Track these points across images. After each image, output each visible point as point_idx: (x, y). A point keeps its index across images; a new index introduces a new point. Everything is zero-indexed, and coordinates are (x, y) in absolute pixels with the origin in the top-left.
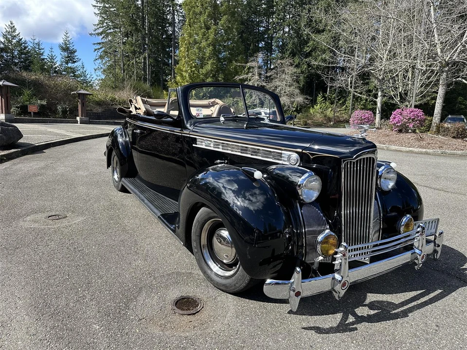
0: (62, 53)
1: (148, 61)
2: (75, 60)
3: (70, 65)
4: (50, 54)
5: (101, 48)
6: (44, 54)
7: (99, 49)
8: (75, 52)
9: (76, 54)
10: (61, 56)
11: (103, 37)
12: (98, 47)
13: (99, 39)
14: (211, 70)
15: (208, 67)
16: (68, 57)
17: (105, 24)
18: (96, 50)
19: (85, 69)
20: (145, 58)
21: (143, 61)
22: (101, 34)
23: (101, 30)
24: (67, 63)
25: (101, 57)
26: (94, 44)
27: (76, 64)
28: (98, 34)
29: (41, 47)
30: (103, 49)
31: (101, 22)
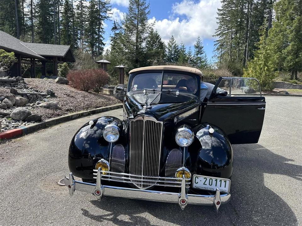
0: (195, 49)
1: (248, 48)
2: (202, 53)
3: (199, 56)
4: (189, 51)
5: (218, 43)
6: (186, 51)
7: (217, 44)
8: (202, 48)
9: (202, 49)
10: (194, 51)
11: (220, 37)
12: (217, 43)
13: (218, 38)
14: (292, 50)
15: (289, 48)
16: (198, 51)
17: (222, 28)
18: (215, 45)
19: (206, 58)
20: (246, 47)
21: (244, 48)
22: (219, 34)
23: (219, 32)
24: (197, 55)
25: (218, 49)
26: (215, 41)
27: (202, 55)
28: (217, 35)
29: (184, 48)
30: (220, 44)
31: (220, 27)
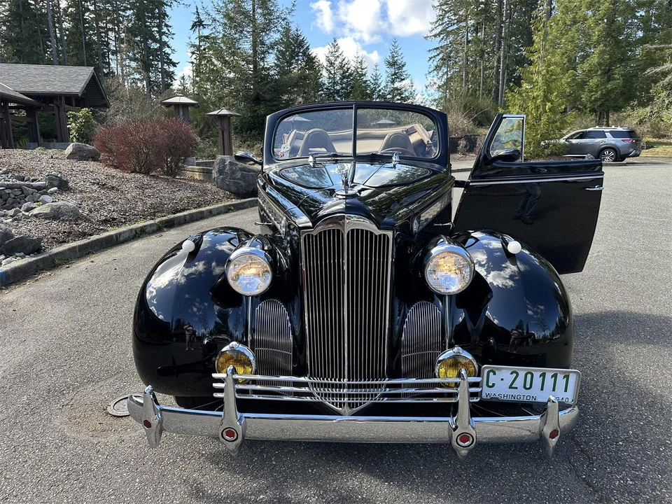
0: (388, 70)
1: (504, 64)
2: (403, 78)
3: (397, 85)
4: (374, 74)
5: (438, 55)
6: (367, 75)
7: (435, 57)
8: (403, 66)
9: (404, 69)
10: (386, 75)
11: (442, 39)
12: (434, 53)
13: (436, 43)
14: (600, 64)
15: (594, 59)
16: (395, 74)
17: (446, 20)
18: (431, 59)
19: (414, 88)
20: (499, 62)
21: (496, 64)
22: (439, 34)
23: (440, 28)
24: (393, 82)
25: (438, 68)
26: (430, 51)
27: (404, 82)
28: (435, 36)
29: (364, 66)
30: (441, 56)
31: (441, 18)
